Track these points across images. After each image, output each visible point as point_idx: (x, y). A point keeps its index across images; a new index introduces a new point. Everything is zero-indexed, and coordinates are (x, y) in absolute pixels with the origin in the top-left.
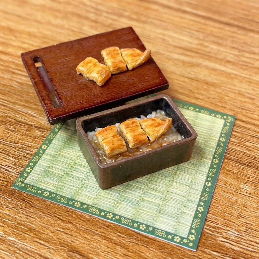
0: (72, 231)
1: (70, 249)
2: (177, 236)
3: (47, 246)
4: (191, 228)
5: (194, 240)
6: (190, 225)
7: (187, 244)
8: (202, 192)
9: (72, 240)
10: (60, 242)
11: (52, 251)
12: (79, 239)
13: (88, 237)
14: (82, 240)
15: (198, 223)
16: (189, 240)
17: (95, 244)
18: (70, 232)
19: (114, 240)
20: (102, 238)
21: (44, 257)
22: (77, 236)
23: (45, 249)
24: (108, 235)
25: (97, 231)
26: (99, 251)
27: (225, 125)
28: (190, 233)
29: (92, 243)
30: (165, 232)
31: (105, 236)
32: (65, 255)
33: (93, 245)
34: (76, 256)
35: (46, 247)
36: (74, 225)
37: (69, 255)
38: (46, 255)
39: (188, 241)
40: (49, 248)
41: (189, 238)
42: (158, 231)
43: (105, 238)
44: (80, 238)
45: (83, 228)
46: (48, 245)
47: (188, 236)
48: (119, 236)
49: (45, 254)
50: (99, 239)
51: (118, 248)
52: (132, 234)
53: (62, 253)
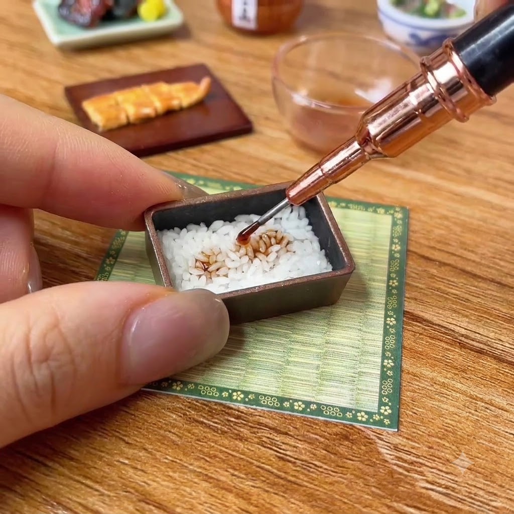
0: (145, 463)
1: (142, 497)
2: (360, 411)
3: (97, 490)
4: (381, 396)
5: (389, 413)
6: (378, 390)
7: (380, 423)
8: (384, 337)
9: (145, 480)
10: (124, 484)
11: (107, 499)
12: (158, 479)
13: (176, 475)
14: (165, 481)
15: (390, 385)
16: (383, 414)
17: (188, 490)
18: (141, 466)
19: (224, 482)
20: (201, 478)
21: (92, 511)
22: (155, 473)
23: (94, 496)
24: (212, 473)
25: (191, 465)
26: (194, 501)
27: (394, 224)
28: (381, 404)
29: (182, 487)
30: (340, 408)
31: (206, 475)
32: (131, 508)
33: (185, 491)
34: (151, 511)
35: (96, 493)
36: (150, 453)
37: (138, 508)
38: (96, 507)
39: (382, 417)
40: (102, 495)
41: (382, 411)
42: (326, 409)
43: (208, 478)
44: (160, 478)
45: (166, 458)
46: (100, 489)
47: (379, 408)
48: (233, 475)
49: (94, 504)
50: (196, 480)
51: (231, 497)
52: (257, 472)
53: (126, 504)
